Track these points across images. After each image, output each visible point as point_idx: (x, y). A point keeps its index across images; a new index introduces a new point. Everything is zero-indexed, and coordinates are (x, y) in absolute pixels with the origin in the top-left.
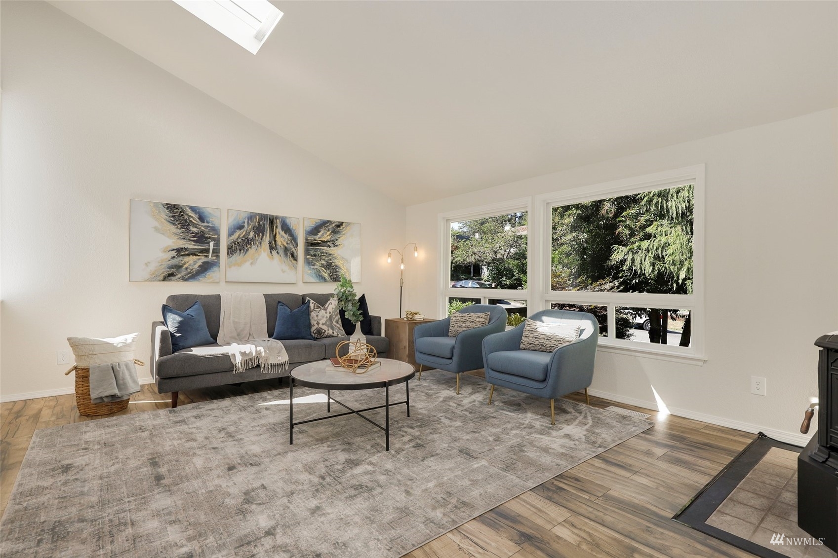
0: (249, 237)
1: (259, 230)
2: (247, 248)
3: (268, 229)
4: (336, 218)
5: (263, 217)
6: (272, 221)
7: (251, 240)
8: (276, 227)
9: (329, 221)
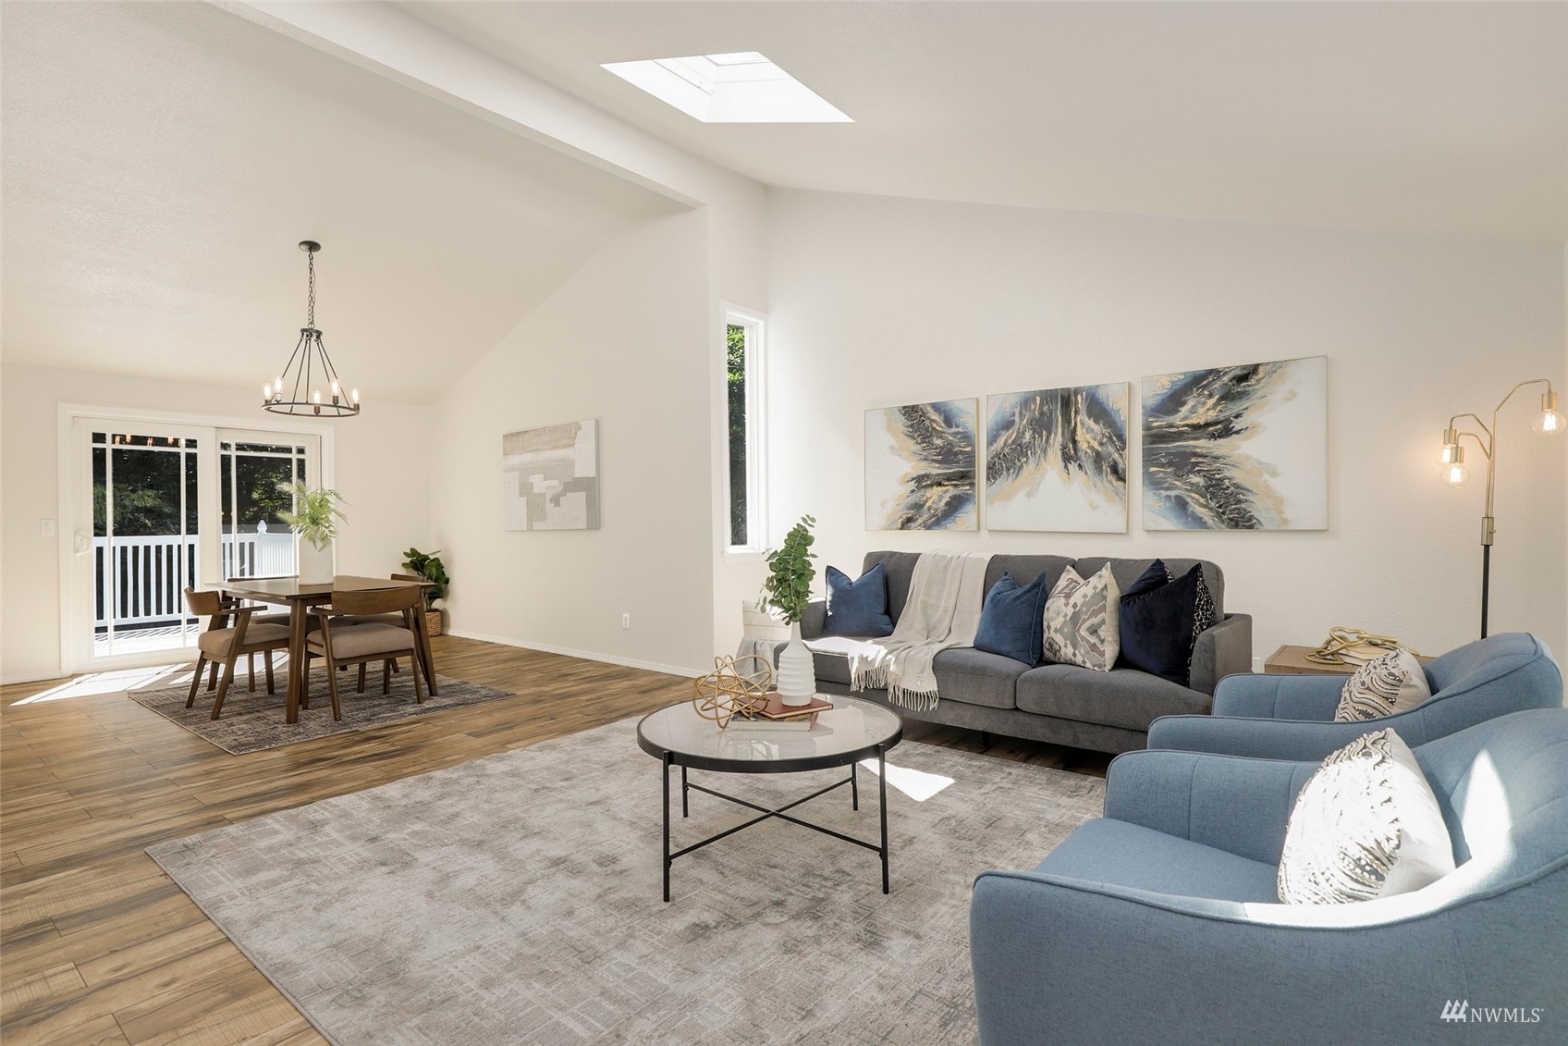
0: (1024, 441)
1: (1042, 425)
2: (1019, 464)
3: (1060, 419)
4: (1232, 359)
5: (1048, 396)
6: (1066, 400)
7: (1027, 447)
8: (1076, 413)
9: (1210, 372)
